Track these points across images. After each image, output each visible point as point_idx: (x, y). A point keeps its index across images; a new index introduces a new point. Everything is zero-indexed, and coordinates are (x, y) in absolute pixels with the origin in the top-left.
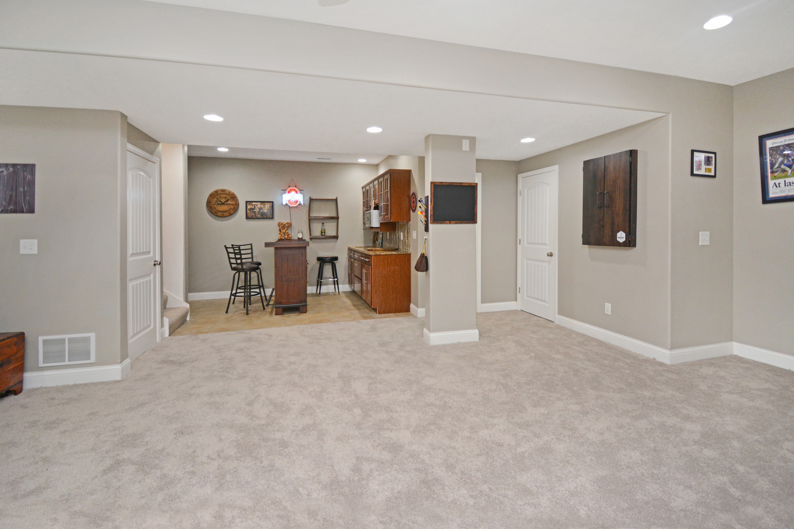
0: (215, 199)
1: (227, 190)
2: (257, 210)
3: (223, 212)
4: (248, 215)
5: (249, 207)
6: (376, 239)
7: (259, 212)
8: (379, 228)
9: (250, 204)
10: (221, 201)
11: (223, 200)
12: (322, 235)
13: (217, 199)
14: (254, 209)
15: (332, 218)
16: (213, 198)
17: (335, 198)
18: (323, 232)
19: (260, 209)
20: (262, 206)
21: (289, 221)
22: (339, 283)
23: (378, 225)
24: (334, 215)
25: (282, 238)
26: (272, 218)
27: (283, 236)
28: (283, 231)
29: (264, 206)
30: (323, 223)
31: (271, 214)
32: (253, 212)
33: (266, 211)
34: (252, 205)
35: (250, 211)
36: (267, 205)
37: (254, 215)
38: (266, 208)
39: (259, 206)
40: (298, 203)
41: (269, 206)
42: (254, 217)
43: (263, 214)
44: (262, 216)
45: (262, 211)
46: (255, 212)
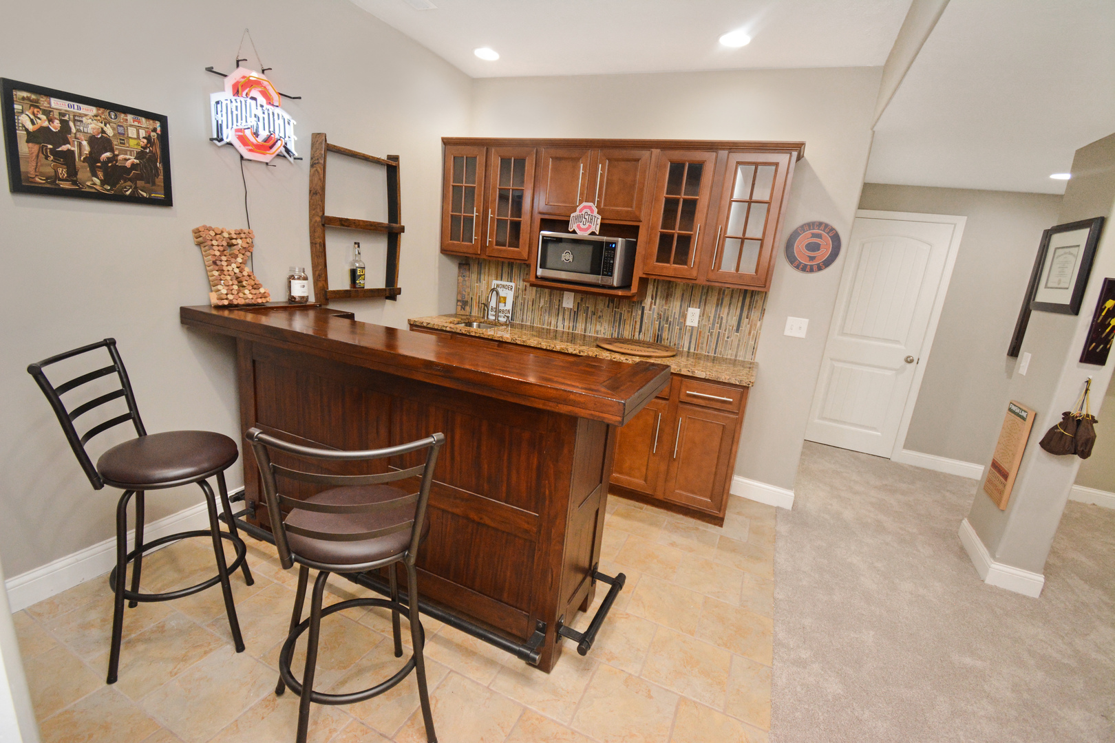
4: (27, 167)
5: (25, 122)
7: (92, 160)
9: (34, 104)
14: (62, 137)
17: (396, 156)
18: (359, 276)
19: (100, 143)
20: (109, 131)
21: (243, 225)
25: (235, 302)
26: (167, 202)
27: (235, 292)
28: (230, 268)
29: (121, 130)
30: (358, 244)
31: (160, 180)
32: (58, 155)
33: (132, 160)
34: (47, 113)
35: (35, 148)
36: (137, 133)
37: (62, 172)
38: (132, 143)
39: (92, 127)
40: (279, 148)
41: (148, 138)
42: (66, 185)
43: (114, 173)
44: (113, 185)
45: (108, 154)
46: (68, 158)
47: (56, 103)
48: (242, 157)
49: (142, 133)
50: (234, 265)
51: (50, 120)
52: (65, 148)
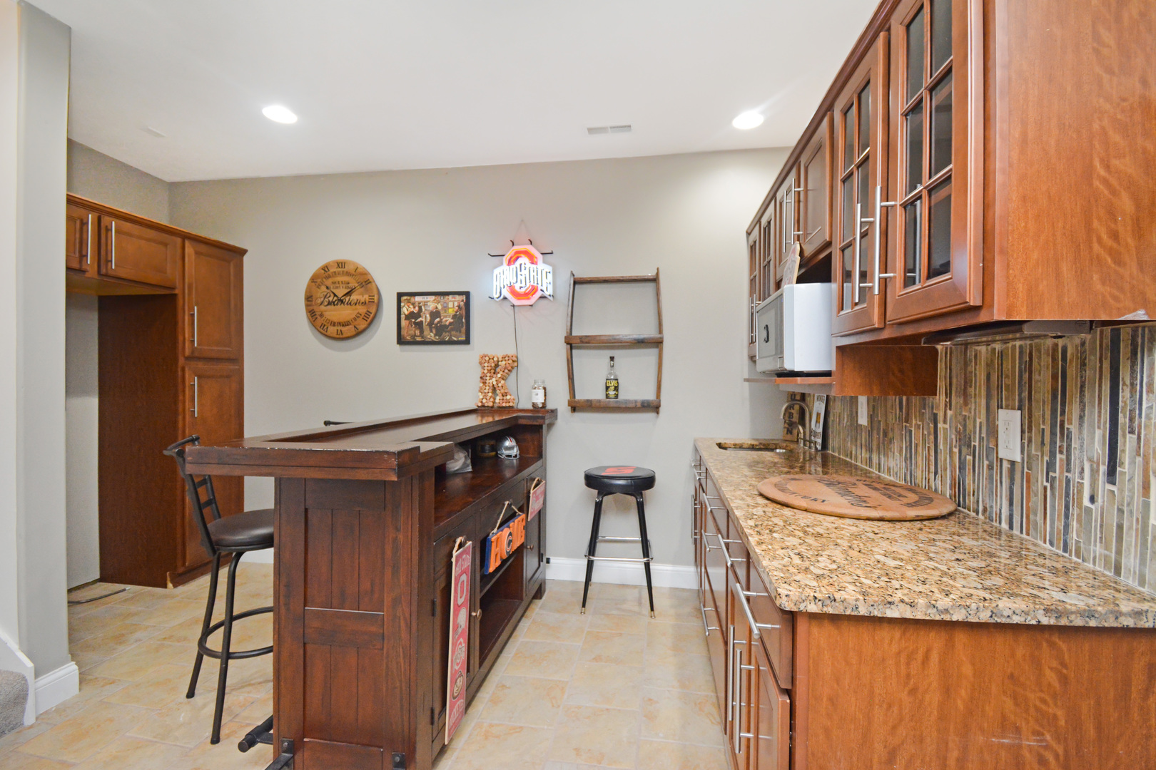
0: (323, 288)
1: (350, 262)
2: (425, 318)
3: (340, 324)
4: (404, 332)
5: (405, 311)
6: (796, 418)
7: (430, 324)
8: (828, 374)
9: (409, 301)
10: (335, 295)
11: (340, 292)
12: (607, 396)
13: (327, 288)
14: (418, 315)
15: (641, 343)
16: (319, 287)
17: (651, 274)
18: (613, 386)
19: (435, 314)
20: (440, 307)
21: (511, 351)
22: (654, 551)
24: (649, 332)
25: (486, 405)
26: (467, 341)
27: (488, 398)
28: (491, 381)
29: (445, 305)
30: (613, 357)
31: (463, 329)
32: (415, 323)
33: (450, 320)
34: (413, 304)
35: (407, 322)
36: (453, 304)
37: (418, 332)
38: (450, 311)
39: (431, 306)
40: (539, 294)
41: (459, 306)
42: (418, 339)
43: (440, 329)
44: (440, 336)
45: (438, 319)
46: (419, 325)
47: (418, 299)
48: (514, 306)
49: (456, 304)
50: (494, 379)
51: (414, 307)
52: (419, 320)
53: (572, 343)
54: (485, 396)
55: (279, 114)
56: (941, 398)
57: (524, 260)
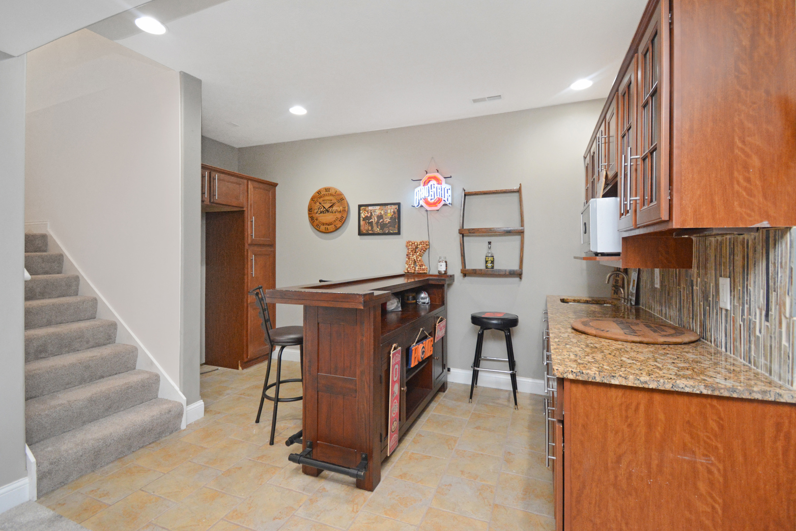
0: (318, 204)
1: (332, 188)
2: (374, 220)
3: (326, 224)
4: (362, 228)
5: (363, 215)
7: (377, 223)
8: (618, 254)
9: (365, 210)
10: (324, 208)
11: (327, 206)
12: (487, 267)
13: (320, 203)
14: (370, 218)
15: (509, 233)
16: (315, 203)
17: (516, 187)
18: (490, 260)
19: (380, 217)
20: (383, 213)
21: (425, 239)
22: (519, 367)
23: (616, 248)
24: (515, 226)
25: (410, 271)
26: (399, 233)
27: (411, 267)
28: (413, 257)
29: (386, 211)
30: (491, 242)
31: (396, 226)
32: (369, 223)
33: (389, 220)
34: (367, 211)
35: (364, 222)
36: (391, 210)
37: (370, 228)
38: (389, 214)
39: (378, 212)
40: (443, 203)
41: (394, 212)
42: (370, 232)
43: (383, 226)
44: (383, 230)
45: (382, 220)
46: (371, 224)
47: (370, 208)
48: (427, 211)
49: (392, 210)
50: (415, 256)
51: (368, 213)
52: (371, 221)
53: (464, 233)
54: (409, 267)
55: (298, 110)
56: (694, 270)
57: (433, 182)
